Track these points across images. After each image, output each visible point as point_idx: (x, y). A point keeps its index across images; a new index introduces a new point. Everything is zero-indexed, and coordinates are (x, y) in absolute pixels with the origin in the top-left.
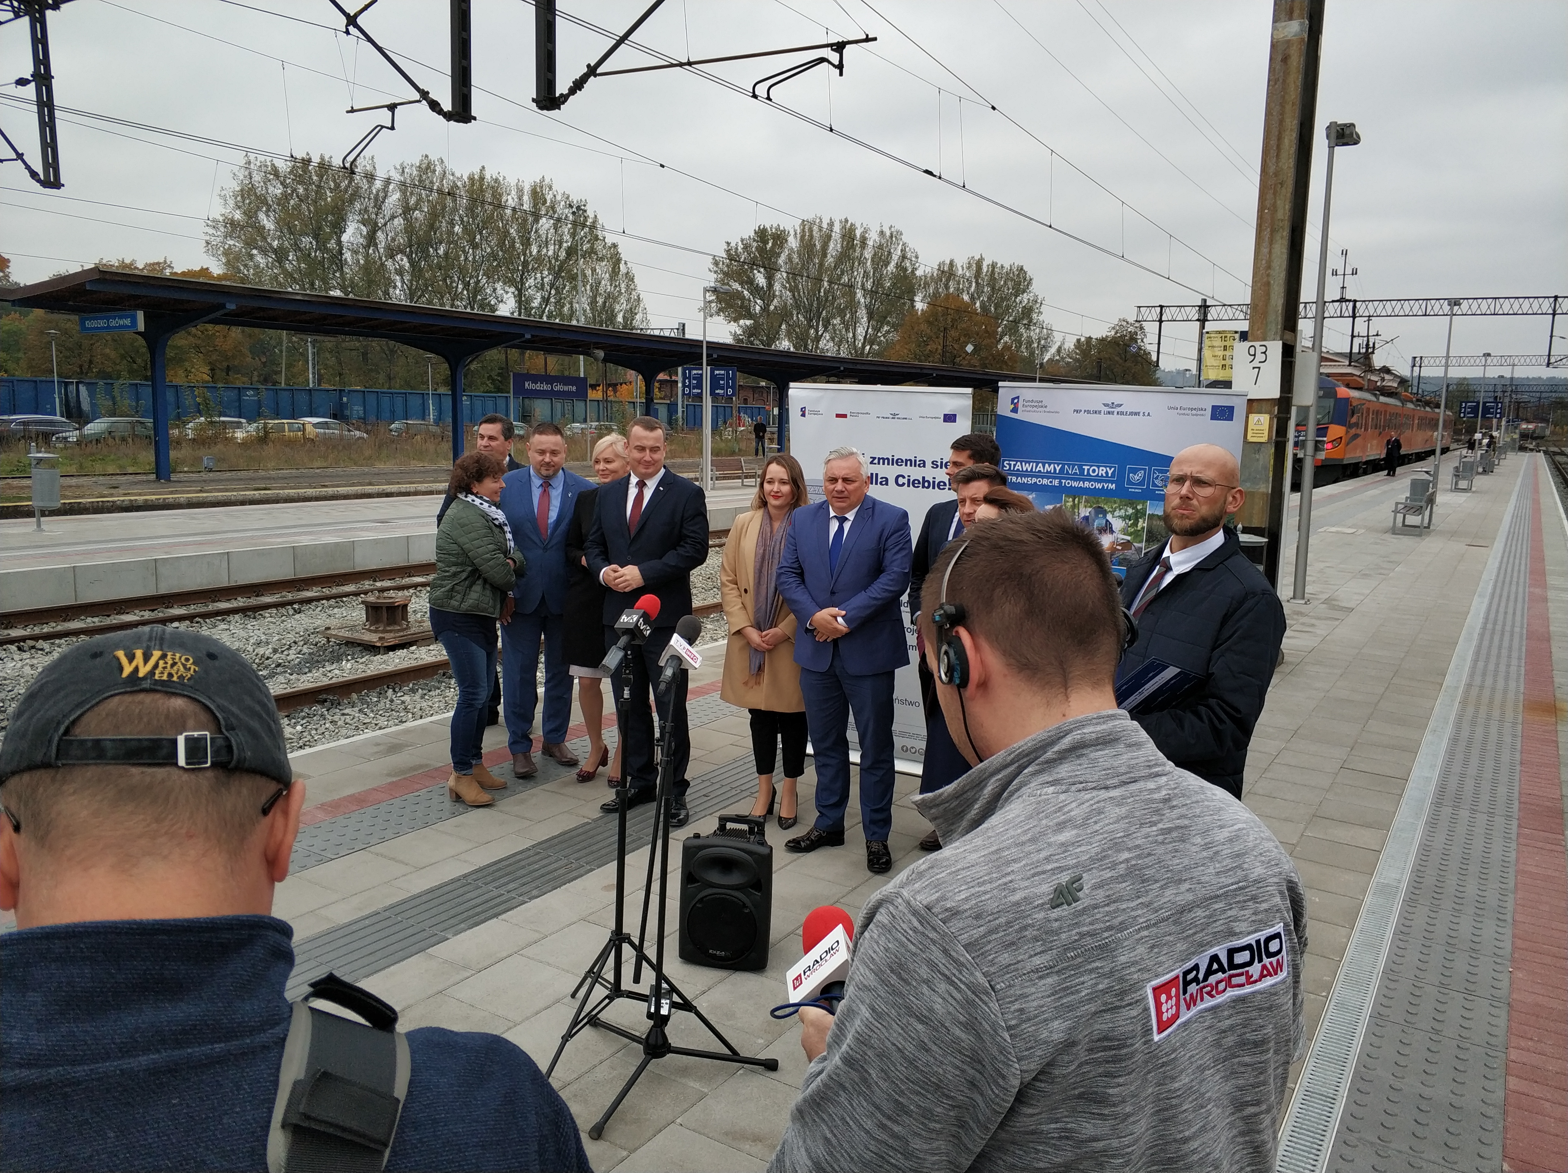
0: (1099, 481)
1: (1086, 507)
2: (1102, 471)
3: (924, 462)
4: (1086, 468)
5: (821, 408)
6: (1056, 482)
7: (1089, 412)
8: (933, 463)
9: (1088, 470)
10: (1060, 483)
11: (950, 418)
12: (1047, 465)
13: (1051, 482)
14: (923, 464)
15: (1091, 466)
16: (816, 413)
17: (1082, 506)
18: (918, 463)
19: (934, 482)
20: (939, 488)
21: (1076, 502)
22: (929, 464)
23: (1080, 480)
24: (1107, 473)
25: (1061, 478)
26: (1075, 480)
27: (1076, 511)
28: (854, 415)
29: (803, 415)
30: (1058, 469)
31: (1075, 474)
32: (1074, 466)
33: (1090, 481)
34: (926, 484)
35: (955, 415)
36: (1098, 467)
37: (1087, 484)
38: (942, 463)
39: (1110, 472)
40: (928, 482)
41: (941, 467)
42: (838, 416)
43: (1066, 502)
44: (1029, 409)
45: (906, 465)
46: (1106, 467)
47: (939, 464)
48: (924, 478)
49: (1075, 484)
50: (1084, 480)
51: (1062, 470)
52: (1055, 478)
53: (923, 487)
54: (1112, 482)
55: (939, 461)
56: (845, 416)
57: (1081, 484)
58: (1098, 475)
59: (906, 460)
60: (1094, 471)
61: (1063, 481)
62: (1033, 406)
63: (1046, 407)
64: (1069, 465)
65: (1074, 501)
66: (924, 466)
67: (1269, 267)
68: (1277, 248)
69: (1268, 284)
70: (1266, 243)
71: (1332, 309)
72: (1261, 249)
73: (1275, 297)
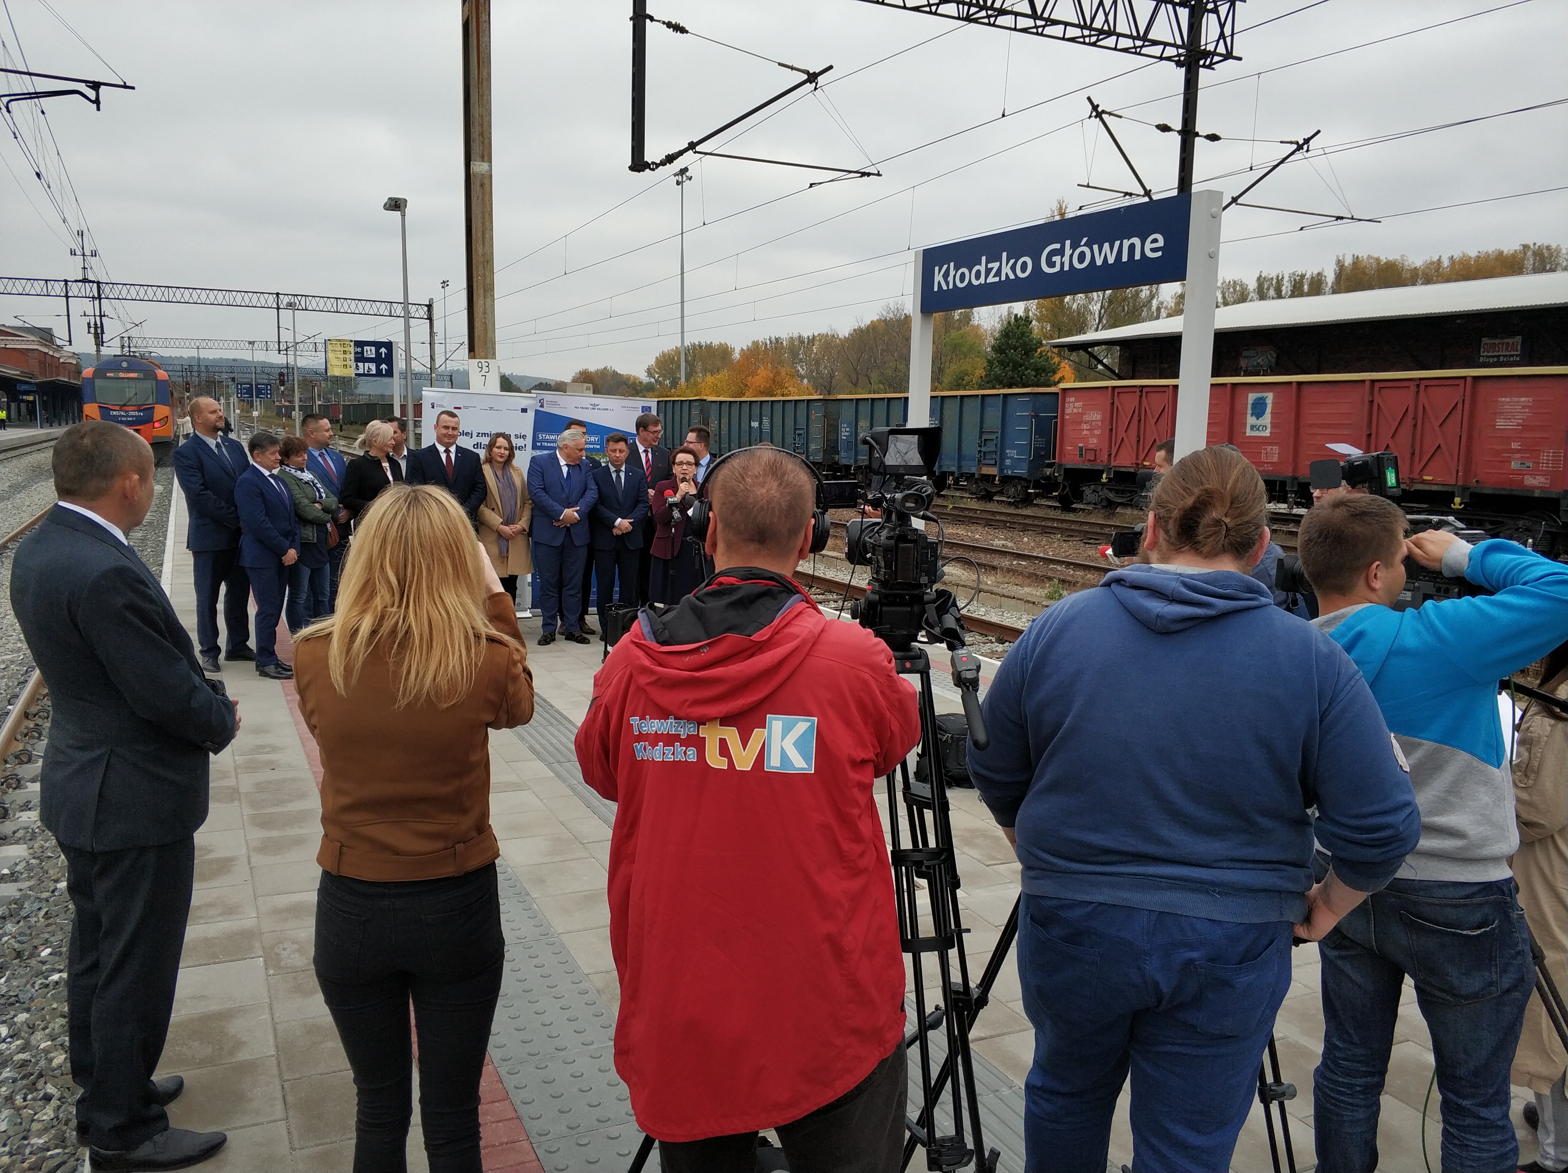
35: (527, 409)
56: (460, 408)
62: (552, 405)
63: (559, 405)
67: (485, 313)
68: (488, 301)
69: (485, 323)
70: (482, 298)
71: (74, 289)
72: (479, 302)
73: (490, 332)
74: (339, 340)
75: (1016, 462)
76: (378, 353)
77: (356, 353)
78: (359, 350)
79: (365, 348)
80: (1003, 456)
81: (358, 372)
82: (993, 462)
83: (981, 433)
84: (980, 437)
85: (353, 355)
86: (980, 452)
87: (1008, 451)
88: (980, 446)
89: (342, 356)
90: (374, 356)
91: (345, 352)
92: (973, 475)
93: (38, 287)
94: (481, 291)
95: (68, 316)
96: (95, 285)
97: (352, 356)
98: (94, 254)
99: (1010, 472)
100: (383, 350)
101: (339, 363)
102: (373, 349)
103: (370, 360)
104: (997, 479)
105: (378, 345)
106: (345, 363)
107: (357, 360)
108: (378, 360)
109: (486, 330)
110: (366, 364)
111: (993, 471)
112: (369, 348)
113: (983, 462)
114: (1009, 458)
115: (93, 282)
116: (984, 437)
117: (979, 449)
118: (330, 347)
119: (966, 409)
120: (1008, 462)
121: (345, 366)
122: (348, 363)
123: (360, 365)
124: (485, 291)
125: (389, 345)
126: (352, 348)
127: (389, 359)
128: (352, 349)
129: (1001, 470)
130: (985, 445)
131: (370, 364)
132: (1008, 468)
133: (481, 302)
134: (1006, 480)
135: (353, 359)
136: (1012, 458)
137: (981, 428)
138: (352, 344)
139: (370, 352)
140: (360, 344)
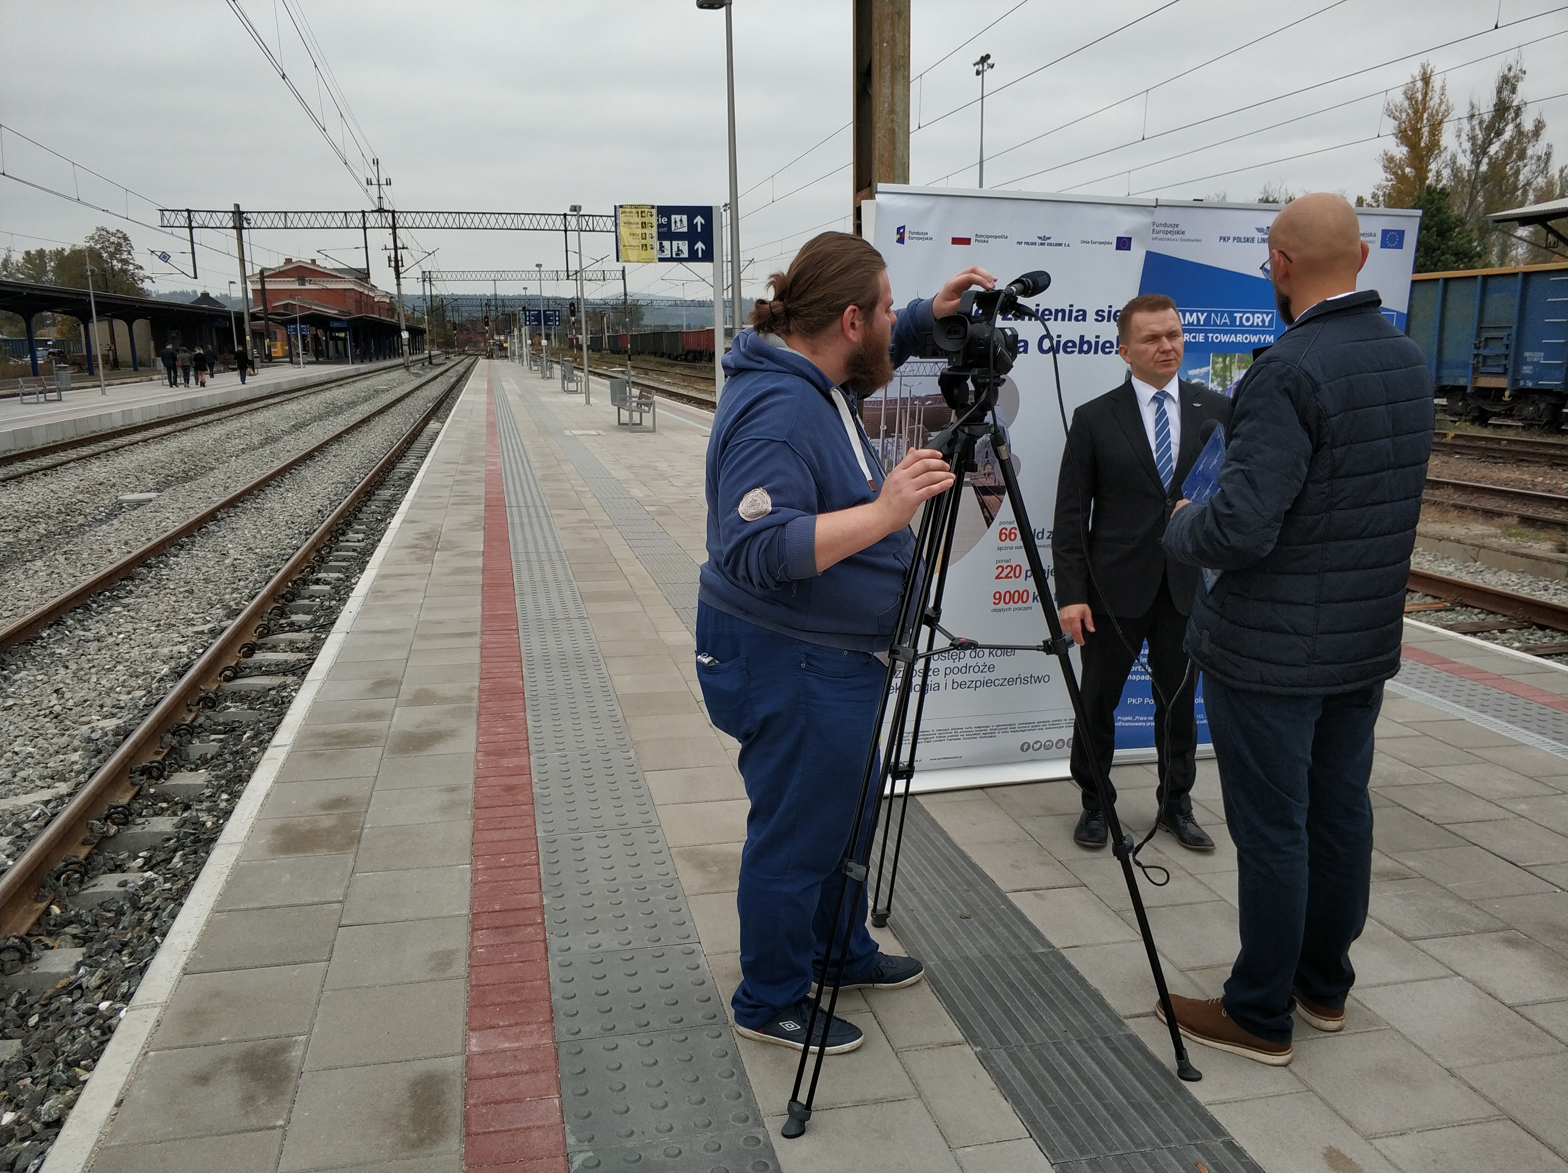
0: (1255, 333)
1: (1239, 368)
2: (1257, 319)
3: (1085, 312)
4: (1238, 315)
5: (930, 227)
6: (1201, 338)
7: (1238, 239)
8: (1097, 313)
9: (1241, 318)
10: (1206, 338)
11: (1123, 244)
12: (1188, 314)
13: (1194, 337)
14: (1082, 315)
15: (1244, 313)
16: (923, 236)
17: (1234, 368)
18: (1074, 314)
19: (1097, 343)
20: (1104, 352)
21: (1227, 362)
22: (1091, 316)
23: (1231, 332)
24: (1263, 321)
25: (1206, 332)
26: (1225, 332)
27: (1228, 374)
28: (983, 239)
29: (901, 240)
30: (1202, 319)
31: (1225, 324)
32: (1223, 313)
33: (1243, 332)
34: (1085, 347)
35: (1130, 239)
36: (1253, 313)
37: (1240, 338)
38: (1110, 312)
39: (1267, 320)
40: (1089, 343)
41: (1109, 320)
42: (956, 241)
43: (1215, 363)
44: (1161, 235)
45: (1056, 319)
46: (1262, 313)
47: (1106, 314)
48: (1082, 337)
49: (1225, 338)
50: (1236, 332)
51: (1207, 320)
52: (1199, 331)
53: (1081, 351)
54: (1270, 333)
55: (1106, 309)
56: (966, 241)
57: (1233, 338)
58: (1252, 325)
59: (1057, 311)
60: (1248, 319)
61: (1210, 335)
62: (1167, 233)
63: (1183, 233)
64: (1216, 313)
65: (1224, 361)
66: (1084, 319)
67: (892, 112)
68: (899, 88)
69: (892, 132)
70: (887, 83)
71: (372, 219)
72: (881, 88)
73: (900, 146)
74: (636, 207)
75: (1542, 371)
76: (691, 225)
77: (660, 226)
78: (664, 220)
79: (673, 217)
80: (1519, 362)
81: (663, 256)
82: (1500, 370)
83: (1480, 329)
84: (1478, 335)
85: (655, 229)
86: (1476, 356)
87: (1527, 354)
88: (1478, 348)
89: (639, 231)
90: (685, 230)
91: (644, 225)
92: (1463, 388)
93: (339, 219)
94: (887, 70)
95: (366, 248)
96: (390, 214)
97: (654, 231)
98: (389, 183)
99: (1530, 384)
100: (699, 220)
101: (634, 242)
102: (685, 218)
103: (679, 236)
104: (1507, 393)
105: (691, 212)
106: (644, 242)
107: (662, 237)
108: (691, 236)
109: (893, 143)
110: (675, 243)
111: (1501, 382)
112: (678, 217)
113: (1482, 370)
114: (1527, 364)
115: (388, 211)
116: (1486, 334)
117: (1476, 352)
118: (622, 218)
119: (1451, 296)
120: (1527, 370)
121: (645, 246)
122: (648, 241)
123: (666, 244)
124: (894, 70)
125: (707, 212)
126: (655, 218)
127: (707, 234)
128: (654, 220)
129: (1515, 381)
130: (1485, 347)
131: (680, 242)
132: (1526, 377)
133: (887, 91)
134: (1521, 394)
135: (655, 235)
136: (1535, 364)
137: (1480, 321)
138: (654, 211)
139: (680, 223)
140: (665, 211)
